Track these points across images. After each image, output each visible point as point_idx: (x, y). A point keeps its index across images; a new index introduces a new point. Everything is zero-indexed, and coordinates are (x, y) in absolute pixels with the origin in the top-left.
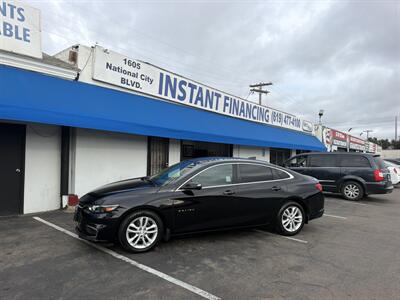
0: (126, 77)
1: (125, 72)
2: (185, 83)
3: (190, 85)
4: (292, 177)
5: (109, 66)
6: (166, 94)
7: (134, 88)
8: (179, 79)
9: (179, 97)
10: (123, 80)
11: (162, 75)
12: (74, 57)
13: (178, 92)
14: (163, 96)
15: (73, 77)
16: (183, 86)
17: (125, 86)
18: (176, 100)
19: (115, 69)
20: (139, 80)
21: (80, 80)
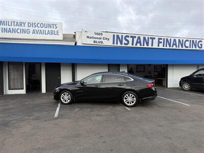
0: (96, 40)
1: (95, 38)
2: (128, 37)
3: (131, 37)
4: (132, 80)
5: (88, 37)
6: (117, 44)
7: (100, 44)
8: (124, 35)
9: (125, 44)
10: (94, 42)
11: (114, 35)
12: (74, 36)
13: (124, 41)
14: (115, 45)
15: (74, 44)
16: (127, 38)
17: (96, 44)
18: (123, 45)
19: (91, 38)
20: (102, 40)
21: (77, 45)
